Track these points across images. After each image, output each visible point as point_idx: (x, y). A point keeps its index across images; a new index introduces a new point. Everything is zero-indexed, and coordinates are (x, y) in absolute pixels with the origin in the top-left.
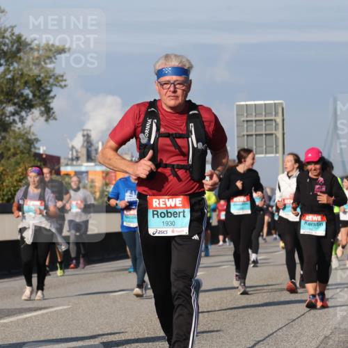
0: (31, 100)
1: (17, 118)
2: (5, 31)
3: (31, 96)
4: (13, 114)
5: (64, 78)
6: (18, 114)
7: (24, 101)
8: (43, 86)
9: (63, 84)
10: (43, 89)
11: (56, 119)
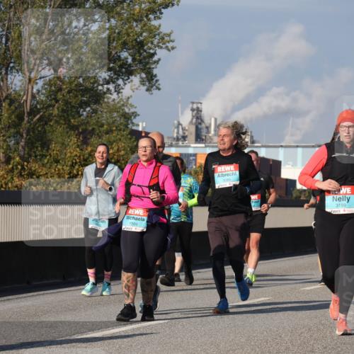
0: (130, 65)
1: (111, 87)
3: (130, 60)
4: (108, 83)
5: (172, 38)
6: (114, 82)
7: (121, 67)
8: (145, 47)
9: (170, 45)
10: (145, 51)
11: (159, 89)
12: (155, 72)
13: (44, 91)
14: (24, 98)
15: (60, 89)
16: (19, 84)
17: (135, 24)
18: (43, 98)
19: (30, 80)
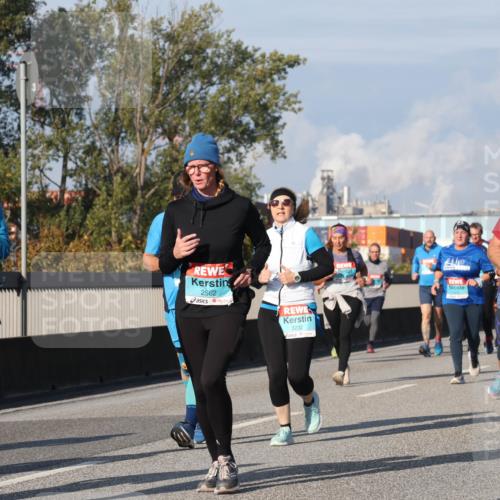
0: (252, 132)
1: (233, 155)
2: (220, 37)
3: (252, 126)
4: (229, 151)
5: (298, 99)
6: (235, 150)
7: (243, 133)
8: (270, 111)
9: (296, 106)
10: (269, 115)
11: (285, 157)
12: (280, 138)
13: (159, 163)
14: (137, 170)
16: (131, 155)
17: (257, 85)
18: (157, 170)
19: (143, 150)
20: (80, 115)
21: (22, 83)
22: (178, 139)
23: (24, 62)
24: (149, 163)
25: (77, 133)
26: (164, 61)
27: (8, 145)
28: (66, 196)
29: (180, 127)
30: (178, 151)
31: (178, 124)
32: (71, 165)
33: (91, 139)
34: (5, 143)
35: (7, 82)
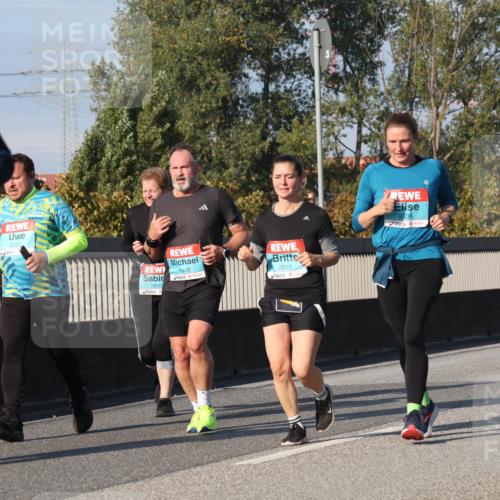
13: (454, 127)
14: (432, 135)
15: (472, 125)
16: (425, 120)
18: (453, 134)
19: (437, 115)
20: (373, 81)
21: (316, 50)
22: (473, 103)
23: (318, 30)
24: (444, 127)
25: (371, 98)
26: (457, 24)
27: (303, 112)
28: (362, 162)
29: (475, 91)
30: (473, 114)
31: (473, 88)
32: (365, 131)
33: (385, 105)
34: (300, 110)
35: (300, 50)
